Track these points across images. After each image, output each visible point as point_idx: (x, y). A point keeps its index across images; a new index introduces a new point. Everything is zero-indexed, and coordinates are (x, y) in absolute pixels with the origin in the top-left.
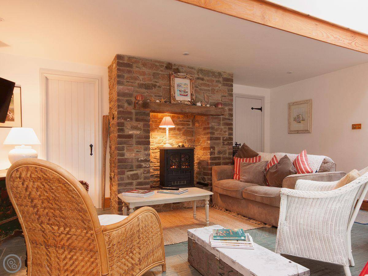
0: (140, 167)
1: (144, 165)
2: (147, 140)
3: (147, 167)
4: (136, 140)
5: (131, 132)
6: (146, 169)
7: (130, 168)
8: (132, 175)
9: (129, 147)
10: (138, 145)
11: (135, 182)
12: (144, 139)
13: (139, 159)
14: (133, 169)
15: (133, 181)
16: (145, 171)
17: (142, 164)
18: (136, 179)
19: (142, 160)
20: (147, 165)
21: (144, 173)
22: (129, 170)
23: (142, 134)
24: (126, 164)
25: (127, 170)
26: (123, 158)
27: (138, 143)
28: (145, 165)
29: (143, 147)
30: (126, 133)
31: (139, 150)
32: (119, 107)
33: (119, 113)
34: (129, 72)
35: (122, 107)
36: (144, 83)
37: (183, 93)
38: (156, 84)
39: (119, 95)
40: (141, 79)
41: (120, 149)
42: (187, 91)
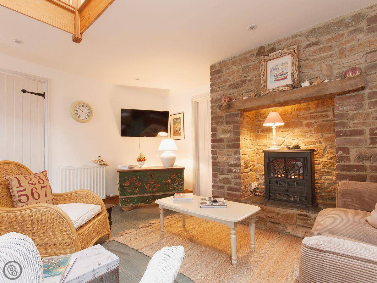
0: (230, 171)
1: (234, 170)
2: (237, 143)
3: (237, 172)
4: (227, 143)
5: (222, 136)
6: (236, 174)
7: (222, 172)
8: (223, 179)
9: (221, 151)
10: (228, 148)
11: (226, 186)
12: (234, 142)
13: (230, 163)
14: (224, 172)
15: (224, 185)
16: (235, 176)
17: (232, 168)
18: (227, 184)
19: (232, 164)
20: (238, 170)
21: (234, 179)
22: (221, 173)
23: (232, 137)
24: (218, 167)
25: (220, 173)
26: (216, 161)
27: (229, 146)
28: (236, 170)
29: (233, 150)
30: (218, 138)
31: (230, 154)
32: (212, 113)
33: (213, 119)
34: (220, 77)
35: (214, 113)
36: (233, 82)
37: (280, 77)
38: (246, 78)
39: (212, 102)
40: (231, 78)
41: (213, 153)
42: (285, 72)
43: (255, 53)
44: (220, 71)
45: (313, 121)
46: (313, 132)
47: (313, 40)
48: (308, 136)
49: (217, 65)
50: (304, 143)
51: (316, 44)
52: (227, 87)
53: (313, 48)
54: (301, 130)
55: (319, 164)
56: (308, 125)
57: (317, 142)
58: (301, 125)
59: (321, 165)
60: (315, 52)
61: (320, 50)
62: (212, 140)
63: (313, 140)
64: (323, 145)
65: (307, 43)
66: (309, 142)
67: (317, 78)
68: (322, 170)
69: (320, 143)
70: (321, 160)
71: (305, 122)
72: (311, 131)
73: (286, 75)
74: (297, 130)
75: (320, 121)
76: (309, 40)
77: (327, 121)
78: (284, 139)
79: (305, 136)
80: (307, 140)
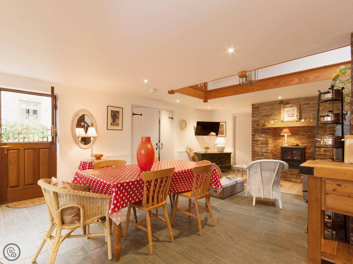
1: (265, 155)
2: (267, 142)
4: (261, 142)
5: (258, 139)
7: (258, 155)
9: (257, 145)
10: (262, 144)
13: (262, 151)
19: (264, 152)
20: (267, 154)
23: (264, 139)
24: (255, 153)
25: (256, 156)
26: (254, 150)
29: (264, 145)
30: (256, 139)
31: (262, 147)
32: (252, 127)
33: (252, 130)
34: (258, 111)
35: (254, 127)
36: (266, 114)
37: (291, 116)
38: (273, 113)
39: (252, 122)
40: (264, 112)
41: (252, 146)
42: (293, 114)
43: (278, 102)
44: (258, 108)
45: (305, 133)
46: (305, 138)
47: (306, 102)
48: (303, 140)
49: (256, 105)
50: (301, 143)
51: (308, 104)
52: (262, 116)
53: (307, 106)
54: (299, 137)
55: (308, 153)
56: (303, 135)
57: (307, 143)
58: (300, 135)
59: (309, 153)
60: (307, 107)
61: (309, 107)
62: (252, 140)
63: (305, 142)
64: (310, 144)
65: (304, 103)
66: (303, 143)
67: (308, 118)
68: (309, 156)
69: (309, 143)
70: (309, 151)
71: (301, 133)
72: (304, 138)
73: (294, 115)
74: (297, 137)
75: (309, 133)
76: (305, 102)
77: (312, 134)
78: (290, 141)
79: (301, 140)
80: (302, 142)
